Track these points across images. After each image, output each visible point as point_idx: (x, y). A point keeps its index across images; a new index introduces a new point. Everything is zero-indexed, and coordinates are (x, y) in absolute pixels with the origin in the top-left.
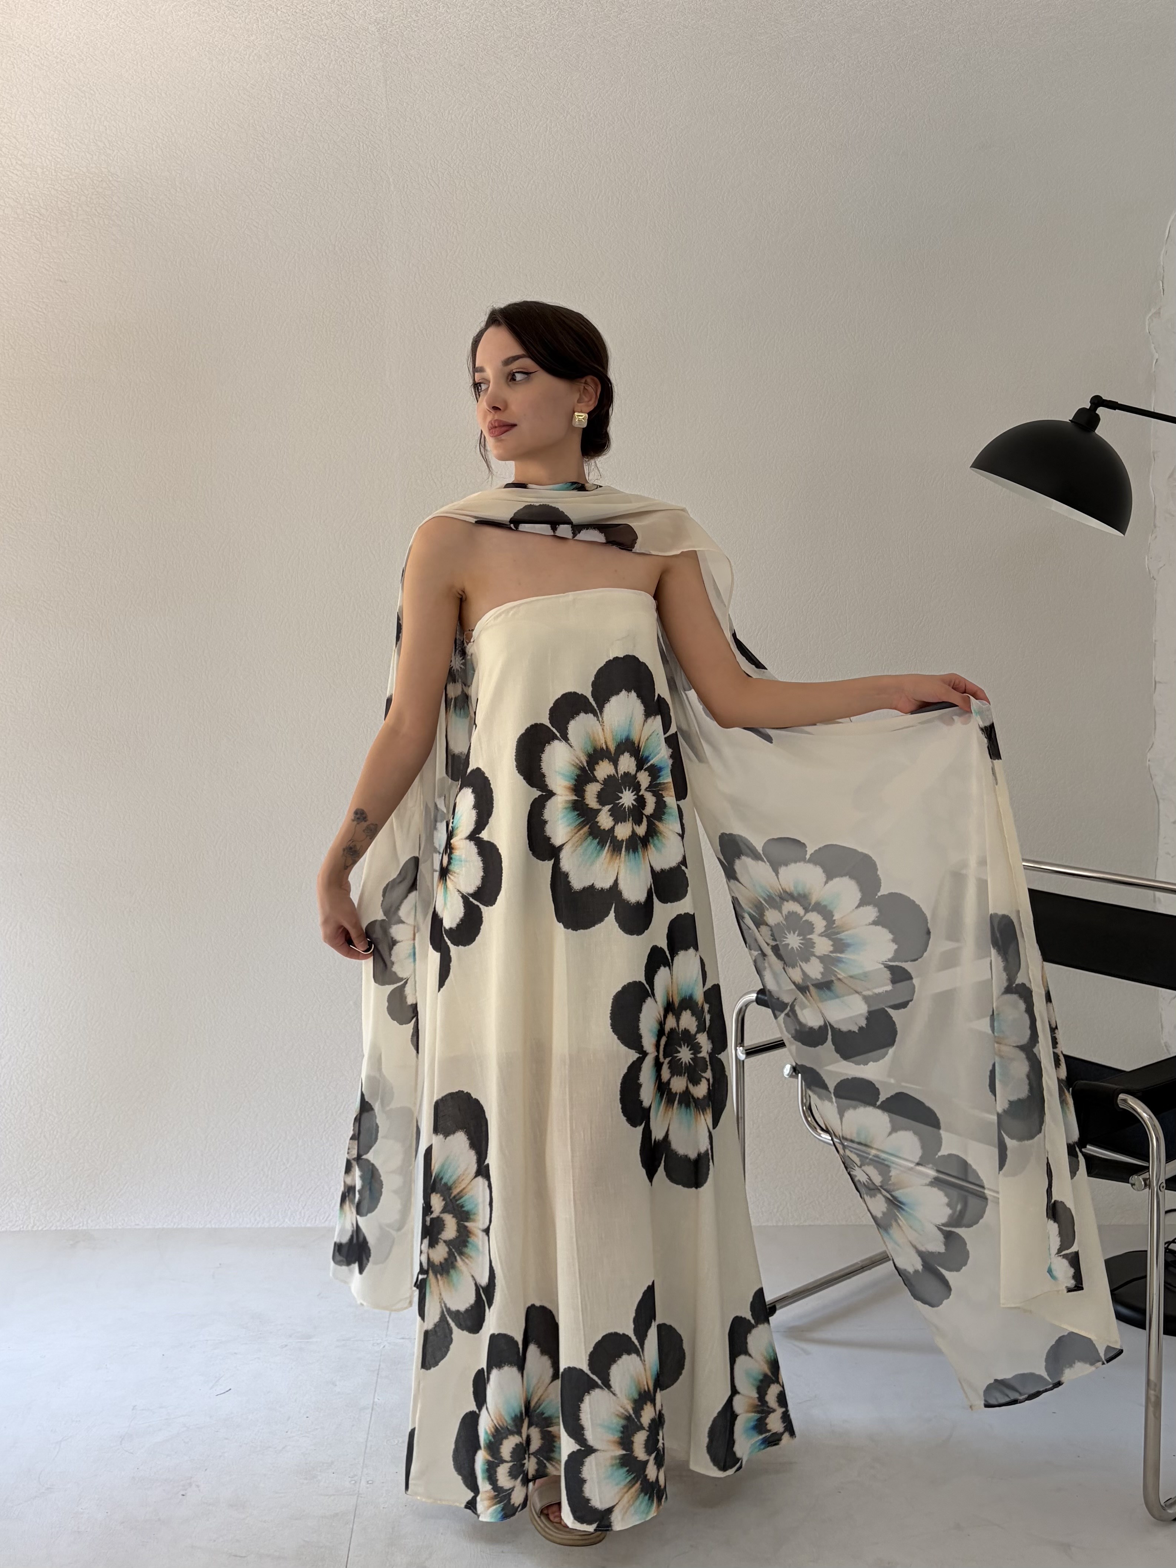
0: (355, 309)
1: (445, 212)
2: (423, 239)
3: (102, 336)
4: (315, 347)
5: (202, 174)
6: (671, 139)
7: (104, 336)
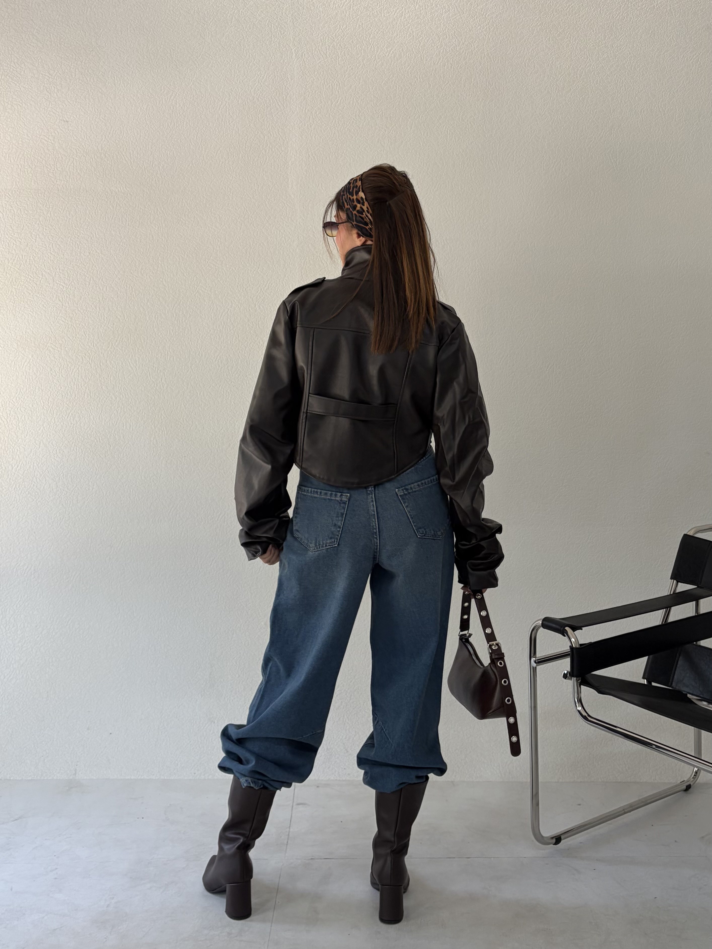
0: (268, 141)
1: (330, 73)
2: (315, 92)
3: (92, 160)
4: (240, 168)
5: (162, 46)
6: (489, 22)
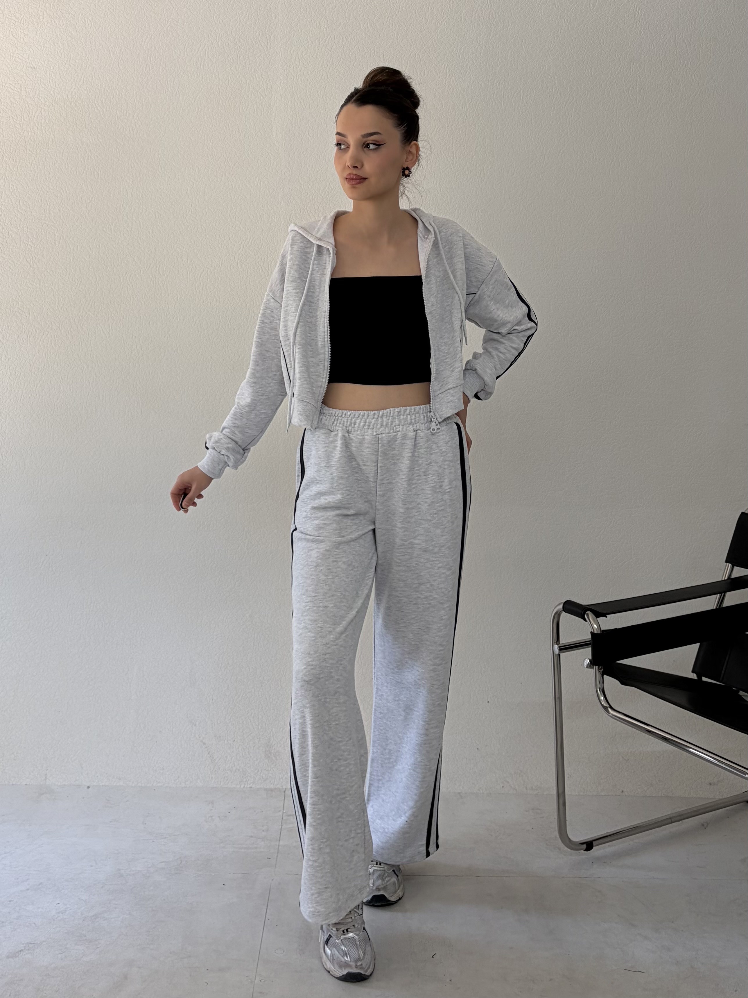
0: (250, 86)
3: (62, 109)
4: (220, 115)
7: (63, 108)
